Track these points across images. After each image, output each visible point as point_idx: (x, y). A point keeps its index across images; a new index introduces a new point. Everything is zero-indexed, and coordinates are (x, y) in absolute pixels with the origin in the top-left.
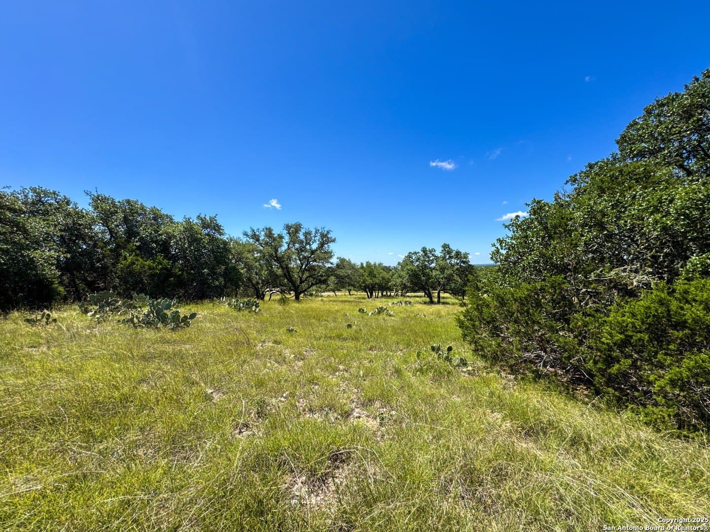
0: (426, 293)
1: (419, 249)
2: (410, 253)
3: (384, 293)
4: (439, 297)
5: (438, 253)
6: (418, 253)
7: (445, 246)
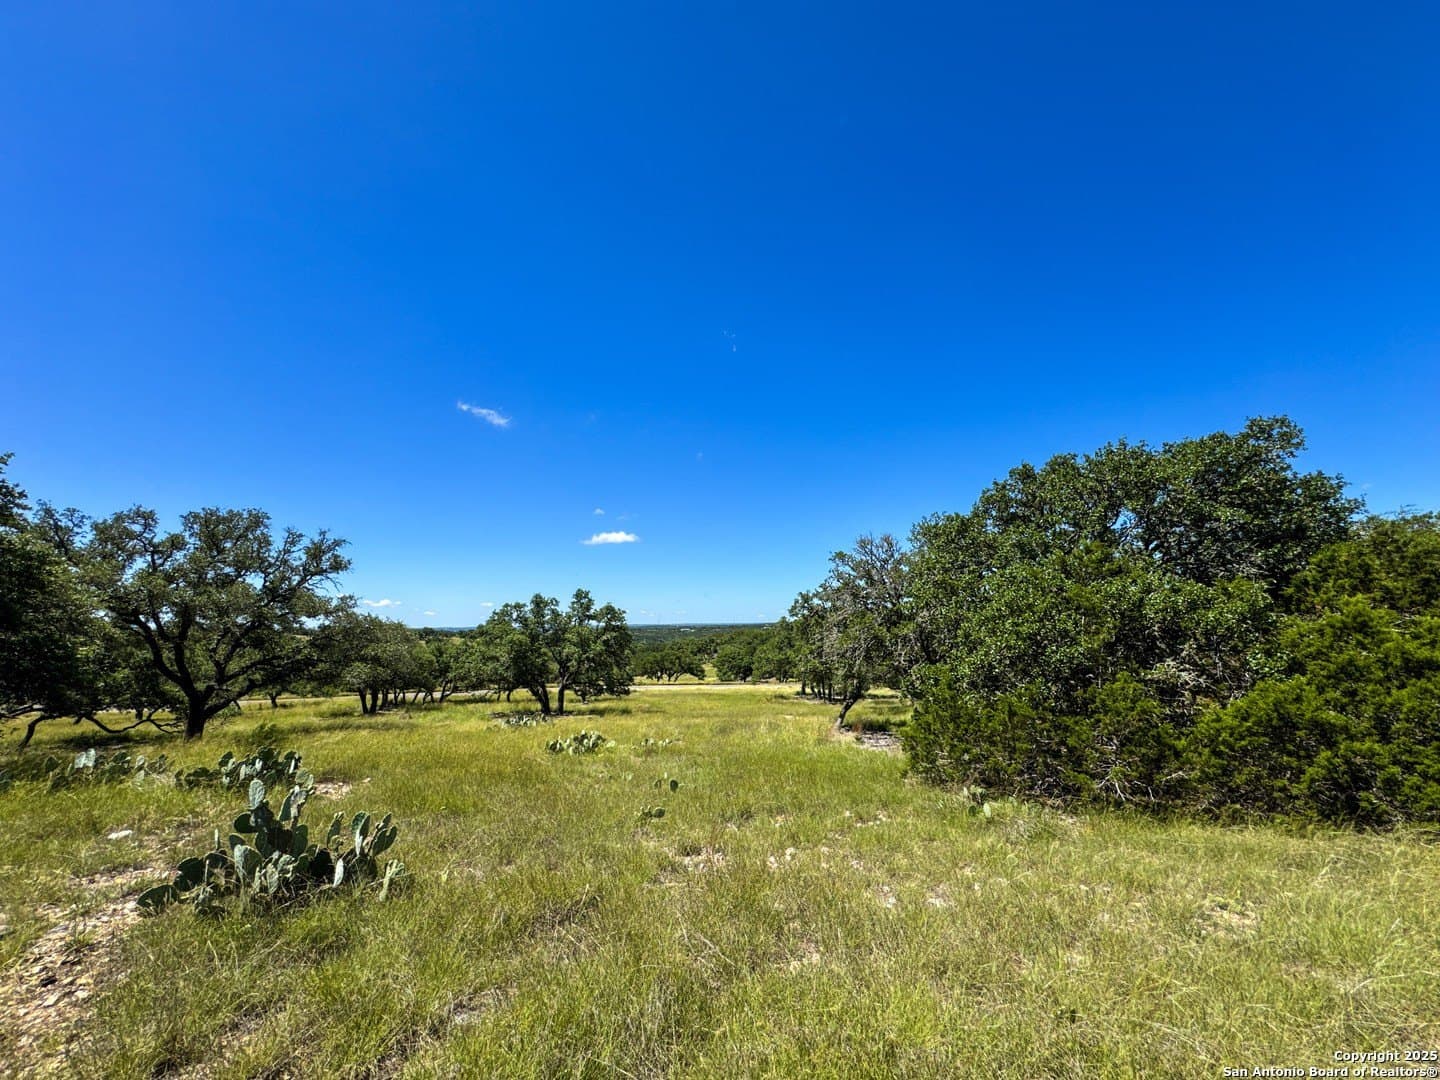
0: (535, 693)
1: (526, 600)
2: (507, 605)
3: (391, 696)
4: (561, 699)
5: (564, 608)
6: (524, 605)
7: (580, 595)
